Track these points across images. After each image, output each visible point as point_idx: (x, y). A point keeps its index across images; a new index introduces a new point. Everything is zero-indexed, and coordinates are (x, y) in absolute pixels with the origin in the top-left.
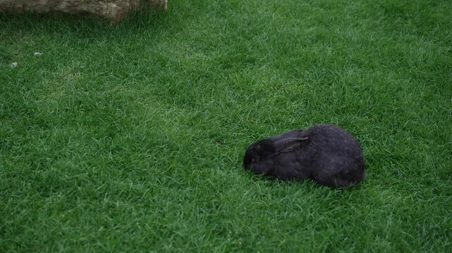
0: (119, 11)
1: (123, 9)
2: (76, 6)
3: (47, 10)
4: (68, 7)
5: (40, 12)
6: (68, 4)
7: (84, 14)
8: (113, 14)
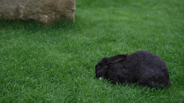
0: (49, 20)
1: (51, 19)
2: (27, 16)
3: (14, 18)
4: (24, 17)
5: (10, 19)
6: (24, 15)
7: (32, 20)
8: (46, 21)
